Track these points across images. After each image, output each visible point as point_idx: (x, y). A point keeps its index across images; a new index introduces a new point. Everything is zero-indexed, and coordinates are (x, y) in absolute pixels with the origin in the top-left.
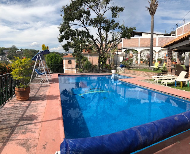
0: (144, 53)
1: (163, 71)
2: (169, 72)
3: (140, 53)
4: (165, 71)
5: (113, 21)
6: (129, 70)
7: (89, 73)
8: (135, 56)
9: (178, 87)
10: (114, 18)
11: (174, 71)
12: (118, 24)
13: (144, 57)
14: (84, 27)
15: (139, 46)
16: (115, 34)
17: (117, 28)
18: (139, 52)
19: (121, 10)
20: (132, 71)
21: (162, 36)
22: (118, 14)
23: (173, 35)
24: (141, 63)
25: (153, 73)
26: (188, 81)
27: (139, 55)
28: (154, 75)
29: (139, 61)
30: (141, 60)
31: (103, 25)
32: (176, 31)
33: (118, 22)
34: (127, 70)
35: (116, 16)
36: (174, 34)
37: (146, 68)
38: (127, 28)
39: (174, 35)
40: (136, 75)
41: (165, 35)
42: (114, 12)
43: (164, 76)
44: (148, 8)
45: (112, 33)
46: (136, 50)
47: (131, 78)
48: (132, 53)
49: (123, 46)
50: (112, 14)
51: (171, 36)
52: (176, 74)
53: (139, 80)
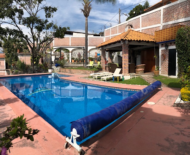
0: (75, 52)
1: (98, 69)
2: (104, 69)
3: (72, 52)
4: (100, 69)
5: (46, 21)
6: (64, 69)
7: (24, 74)
8: (66, 55)
9: (116, 82)
10: (47, 18)
11: (107, 69)
12: (52, 24)
13: (76, 56)
14: (16, 25)
15: (70, 45)
16: (48, 33)
17: (52, 28)
18: (70, 51)
19: (55, 10)
20: (67, 70)
21: (92, 36)
22: (52, 14)
23: (101, 36)
24: (73, 62)
25: (90, 71)
26: (123, 76)
27: (70, 54)
28: (91, 73)
29: (70, 59)
30: (73, 59)
31: (36, 25)
32: (104, 32)
33: (52, 22)
34: (62, 69)
35: (49, 17)
36: (102, 34)
37: (81, 67)
38: (60, 28)
39: (103, 36)
40: (72, 73)
41: (95, 35)
42: (48, 12)
43: (101, 73)
44: (83, 10)
45: (45, 32)
46: (67, 49)
47: (68, 76)
48: (63, 52)
49: (54, 46)
50: (46, 14)
51: (100, 37)
52: (110, 71)
53: (78, 78)
